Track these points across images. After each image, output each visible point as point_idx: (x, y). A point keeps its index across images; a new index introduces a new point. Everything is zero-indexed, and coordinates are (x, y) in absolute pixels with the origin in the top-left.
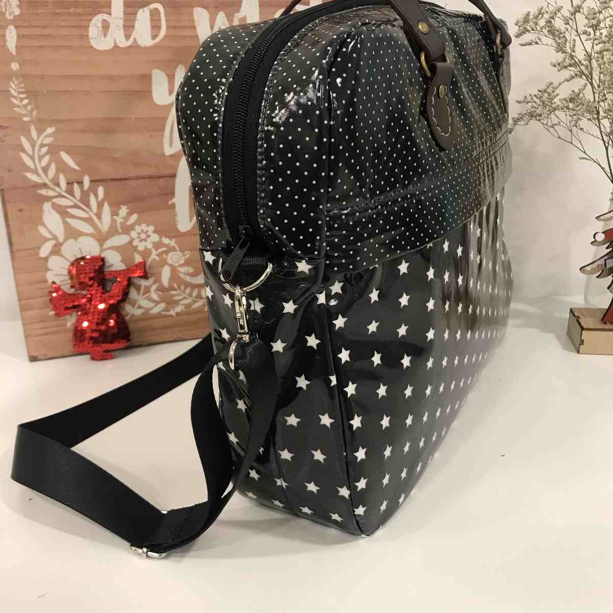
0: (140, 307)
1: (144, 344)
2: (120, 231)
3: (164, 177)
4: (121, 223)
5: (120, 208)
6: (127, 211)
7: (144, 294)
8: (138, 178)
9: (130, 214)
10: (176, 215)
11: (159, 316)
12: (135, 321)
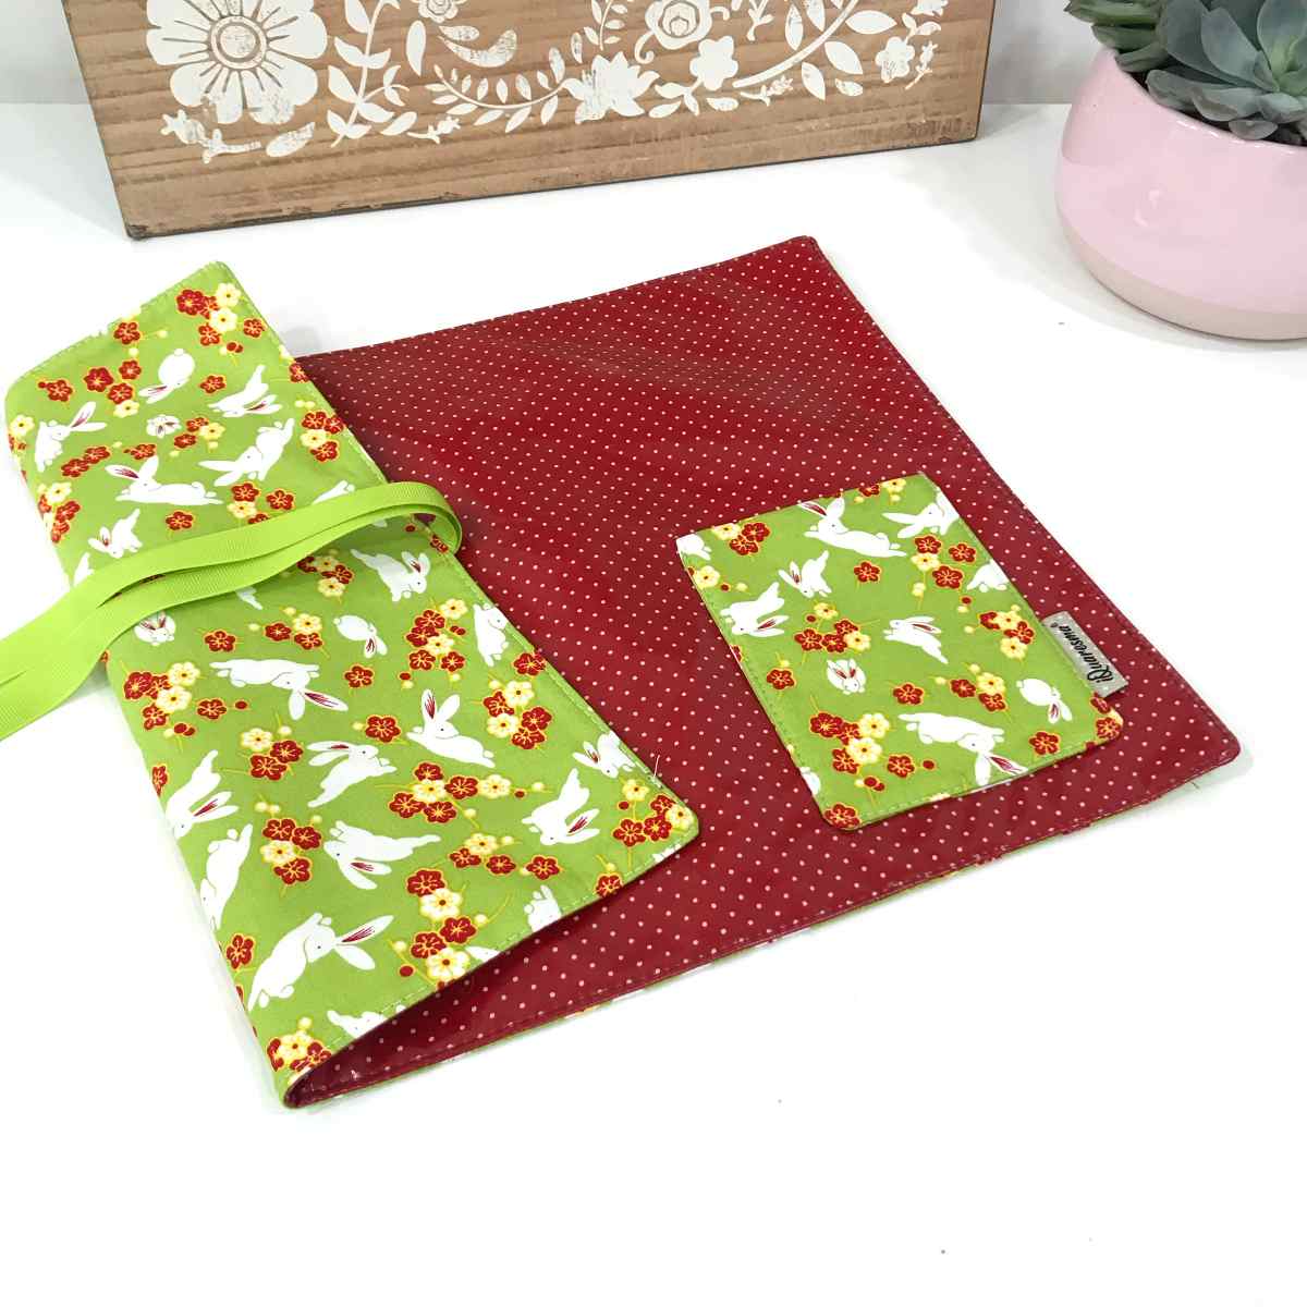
0: (360, 120)
1: (372, 206)
7: (368, 90)
11: (403, 142)
12: (351, 153)
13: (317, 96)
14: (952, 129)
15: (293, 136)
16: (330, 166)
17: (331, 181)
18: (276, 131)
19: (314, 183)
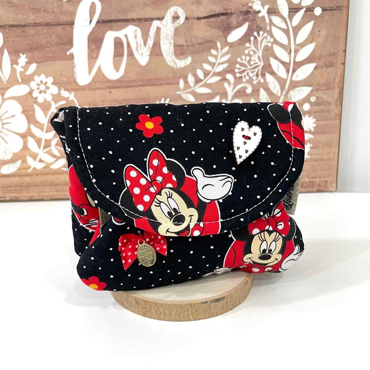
0: (41, 161)
1: (46, 198)
2: (20, 81)
3: (62, 25)
4: (20, 72)
5: (20, 57)
6: (27, 60)
7: (44, 148)
8: (36, 25)
9: (28, 63)
10: (74, 67)
11: (59, 172)
12: (37, 175)
13: (22, 149)
14: (323, 186)
15: (12, 165)
16: (27, 179)
17: (28, 186)
18: (5, 162)
19: (20, 186)
